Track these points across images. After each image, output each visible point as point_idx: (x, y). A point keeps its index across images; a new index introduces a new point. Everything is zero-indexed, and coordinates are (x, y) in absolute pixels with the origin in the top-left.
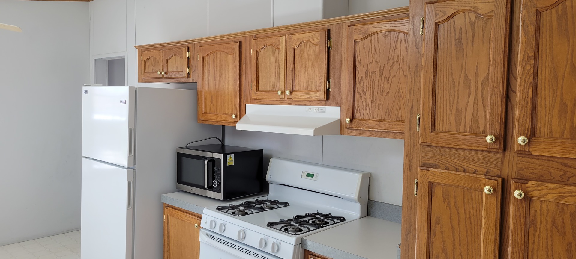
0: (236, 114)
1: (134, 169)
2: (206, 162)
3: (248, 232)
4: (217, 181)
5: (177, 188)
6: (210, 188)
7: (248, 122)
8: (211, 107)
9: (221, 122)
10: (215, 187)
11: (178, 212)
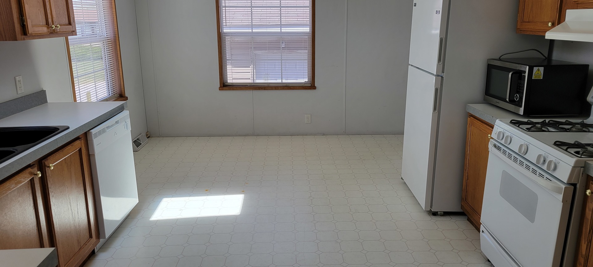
0: (554, 22)
1: (442, 77)
2: (510, 74)
3: (530, 147)
4: (519, 95)
5: (484, 100)
6: (512, 101)
7: (567, 30)
8: (530, 15)
9: (539, 32)
10: (517, 100)
11: (477, 122)
